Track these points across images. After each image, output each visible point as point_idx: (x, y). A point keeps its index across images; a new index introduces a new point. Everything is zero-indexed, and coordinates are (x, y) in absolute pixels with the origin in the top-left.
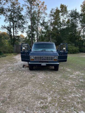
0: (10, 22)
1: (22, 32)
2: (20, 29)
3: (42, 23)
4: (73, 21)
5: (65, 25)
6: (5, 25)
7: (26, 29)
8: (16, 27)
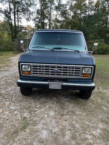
0: (9, 4)
1: (28, 20)
2: (24, 15)
3: (57, 5)
4: (105, 4)
5: (92, 10)
6: (1, 8)
7: (34, 15)
8: (18, 11)
